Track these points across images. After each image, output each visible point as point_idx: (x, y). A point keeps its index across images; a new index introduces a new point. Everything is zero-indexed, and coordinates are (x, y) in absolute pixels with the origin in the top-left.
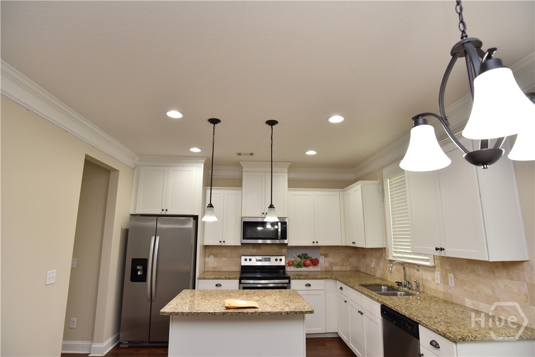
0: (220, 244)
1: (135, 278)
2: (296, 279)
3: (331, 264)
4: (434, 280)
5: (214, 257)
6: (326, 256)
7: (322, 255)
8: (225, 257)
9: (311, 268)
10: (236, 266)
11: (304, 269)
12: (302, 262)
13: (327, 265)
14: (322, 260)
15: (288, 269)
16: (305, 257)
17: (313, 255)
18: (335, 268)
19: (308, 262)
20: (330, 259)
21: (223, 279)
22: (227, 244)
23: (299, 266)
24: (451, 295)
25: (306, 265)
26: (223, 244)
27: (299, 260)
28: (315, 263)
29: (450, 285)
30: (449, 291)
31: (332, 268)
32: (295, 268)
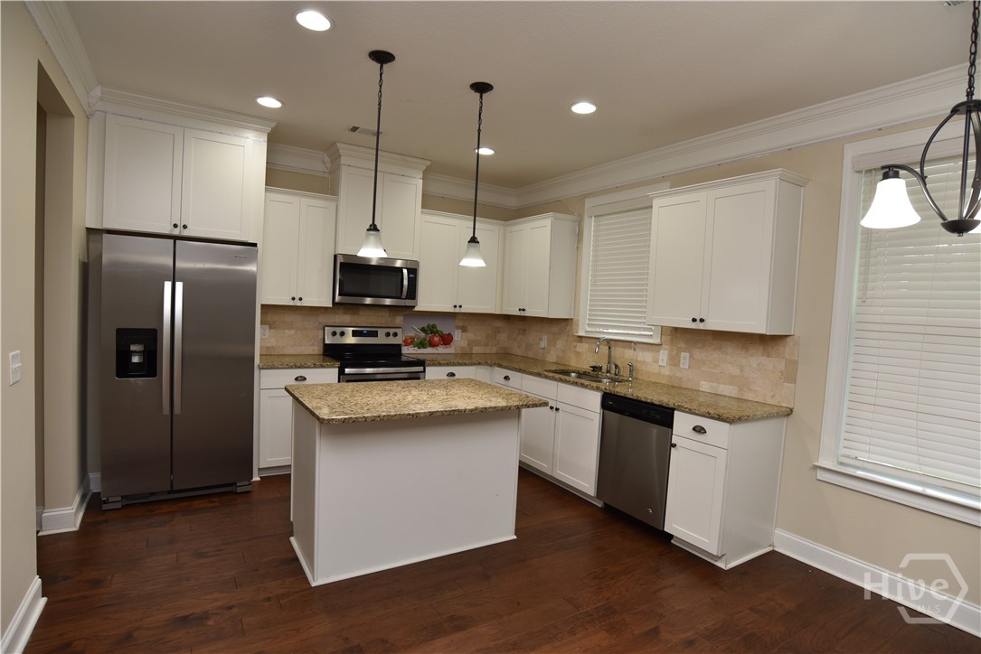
0: (291, 303)
1: (124, 368)
2: (434, 365)
3: (471, 343)
4: (656, 361)
5: (270, 328)
6: (464, 329)
7: (458, 328)
8: (292, 328)
9: (441, 350)
10: (312, 345)
11: (429, 350)
12: (428, 339)
13: (465, 344)
14: (458, 336)
15: (405, 350)
16: (431, 330)
17: (444, 327)
18: (476, 350)
19: (436, 339)
20: (470, 335)
21: (309, 367)
22: (305, 303)
23: (421, 345)
24: (681, 378)
25: (432, 345)
26: (298, 303)
27: (423, 335)
28: (447, 340)
29: (681, 366)
30: (678, 374)
31: (472, 349)
32: (416, 348)
